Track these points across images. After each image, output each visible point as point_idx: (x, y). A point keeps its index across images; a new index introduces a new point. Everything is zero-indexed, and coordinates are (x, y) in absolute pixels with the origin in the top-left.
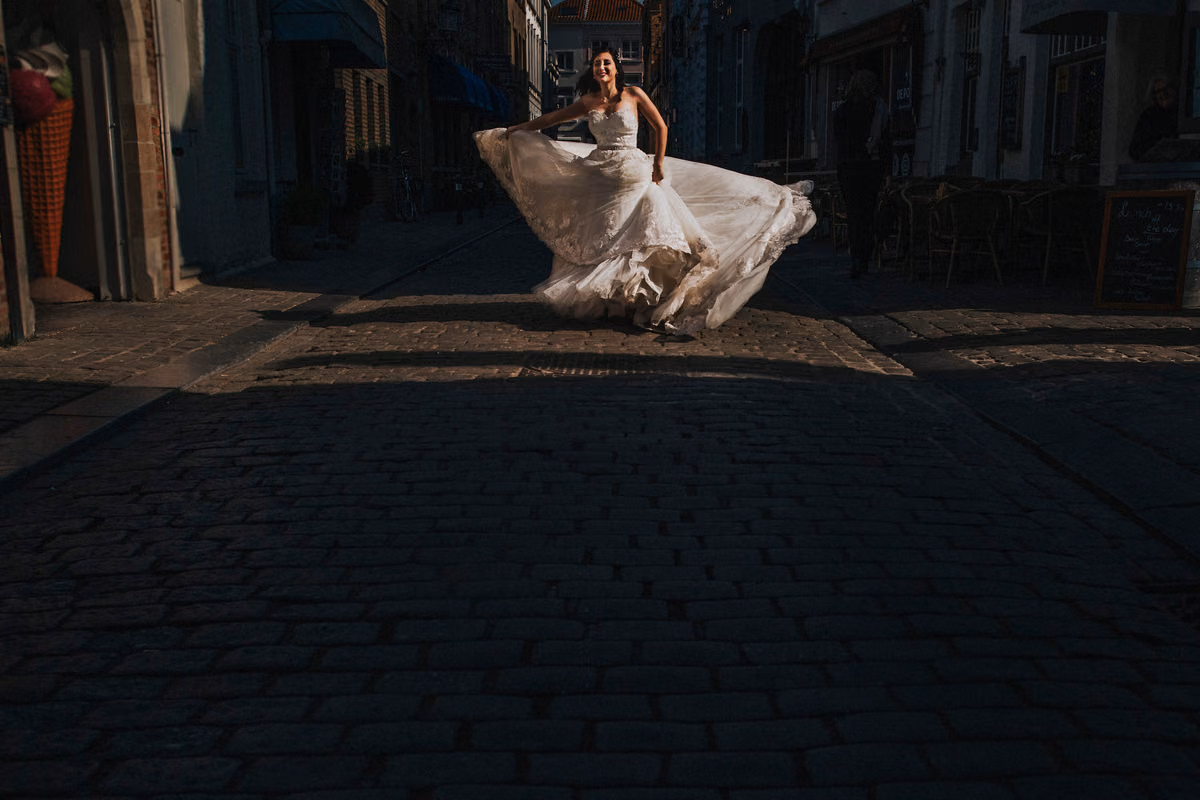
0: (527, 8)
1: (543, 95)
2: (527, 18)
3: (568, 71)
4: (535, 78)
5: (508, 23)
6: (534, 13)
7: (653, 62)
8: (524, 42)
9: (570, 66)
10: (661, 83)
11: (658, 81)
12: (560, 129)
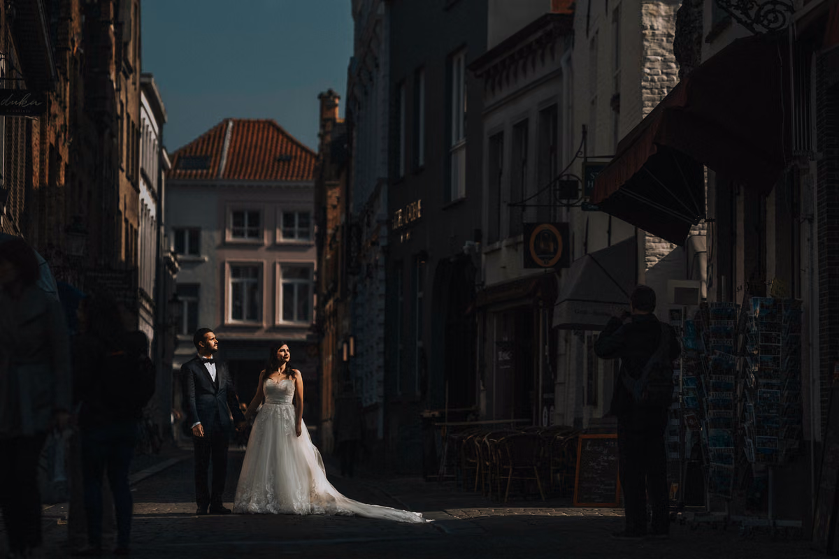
0: (141, 182)
1: (156, 305)
2: (141, 197)
3: (191, 258)
4: (147, 281)
5: (120, 213)
6: (149, 187)
7: (328, 257)
8: (136, 232)
9: (195, 250)
10: (338, 295)
11: (334, 290)
12: (178, 352)
